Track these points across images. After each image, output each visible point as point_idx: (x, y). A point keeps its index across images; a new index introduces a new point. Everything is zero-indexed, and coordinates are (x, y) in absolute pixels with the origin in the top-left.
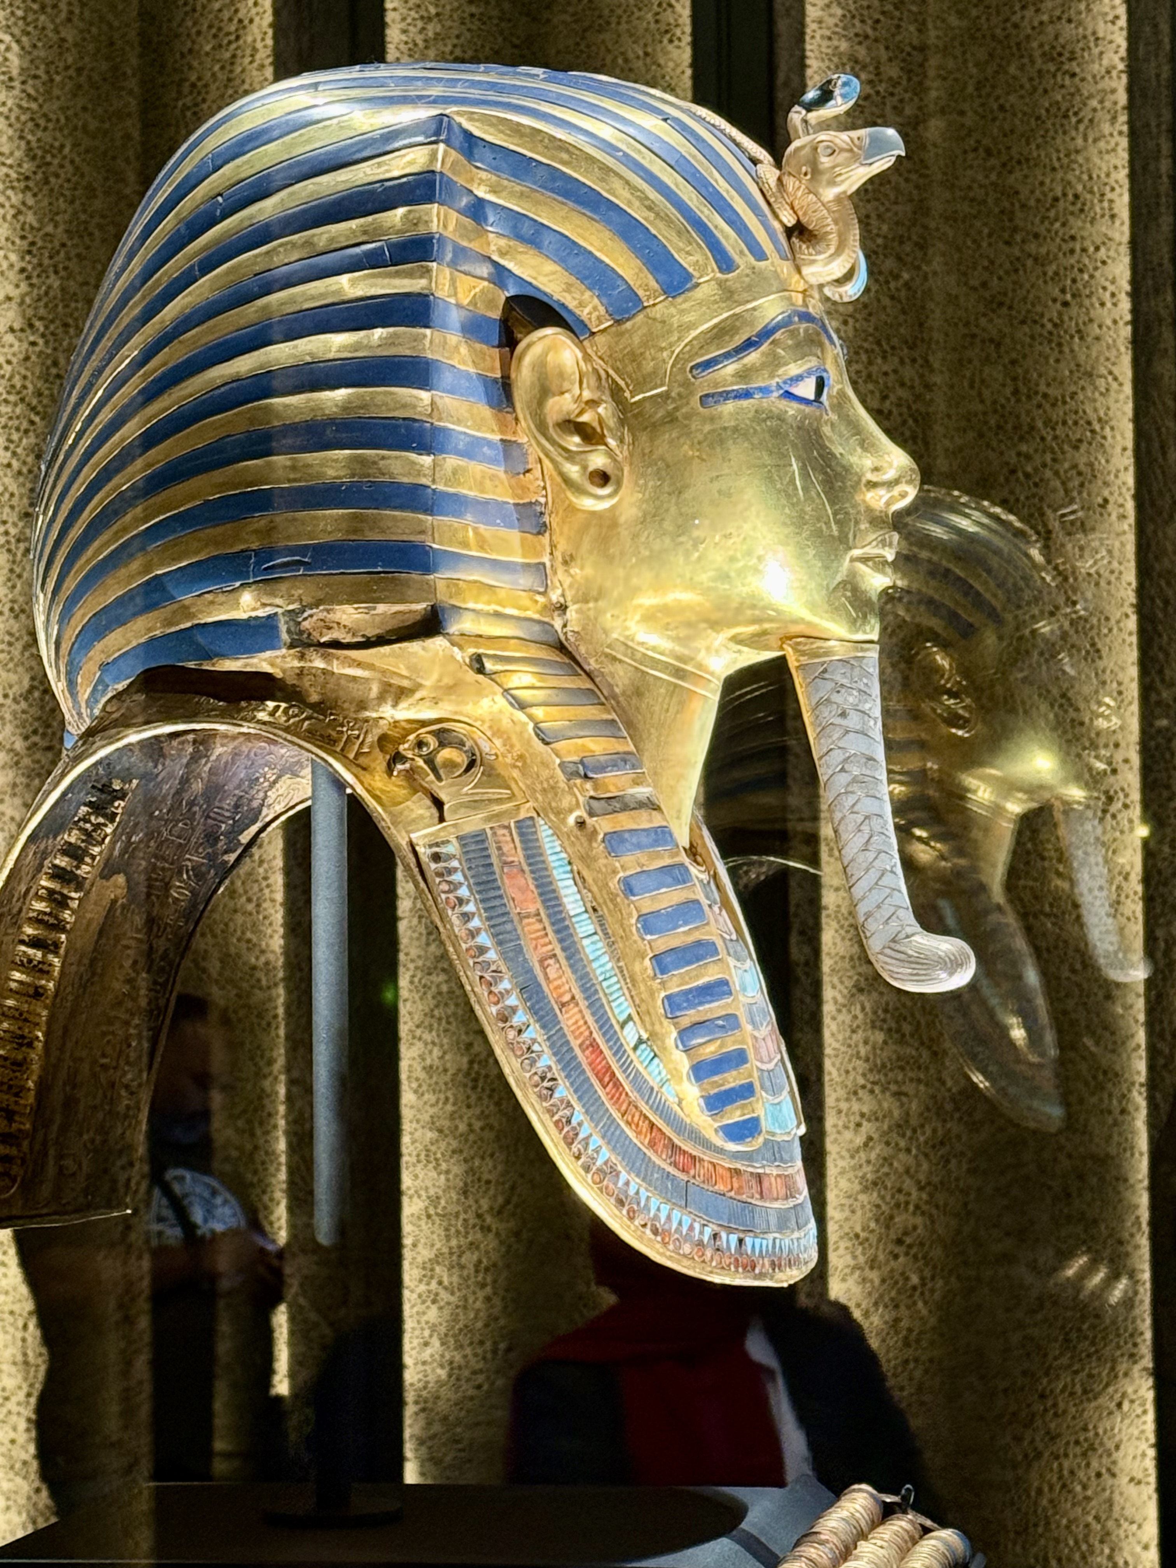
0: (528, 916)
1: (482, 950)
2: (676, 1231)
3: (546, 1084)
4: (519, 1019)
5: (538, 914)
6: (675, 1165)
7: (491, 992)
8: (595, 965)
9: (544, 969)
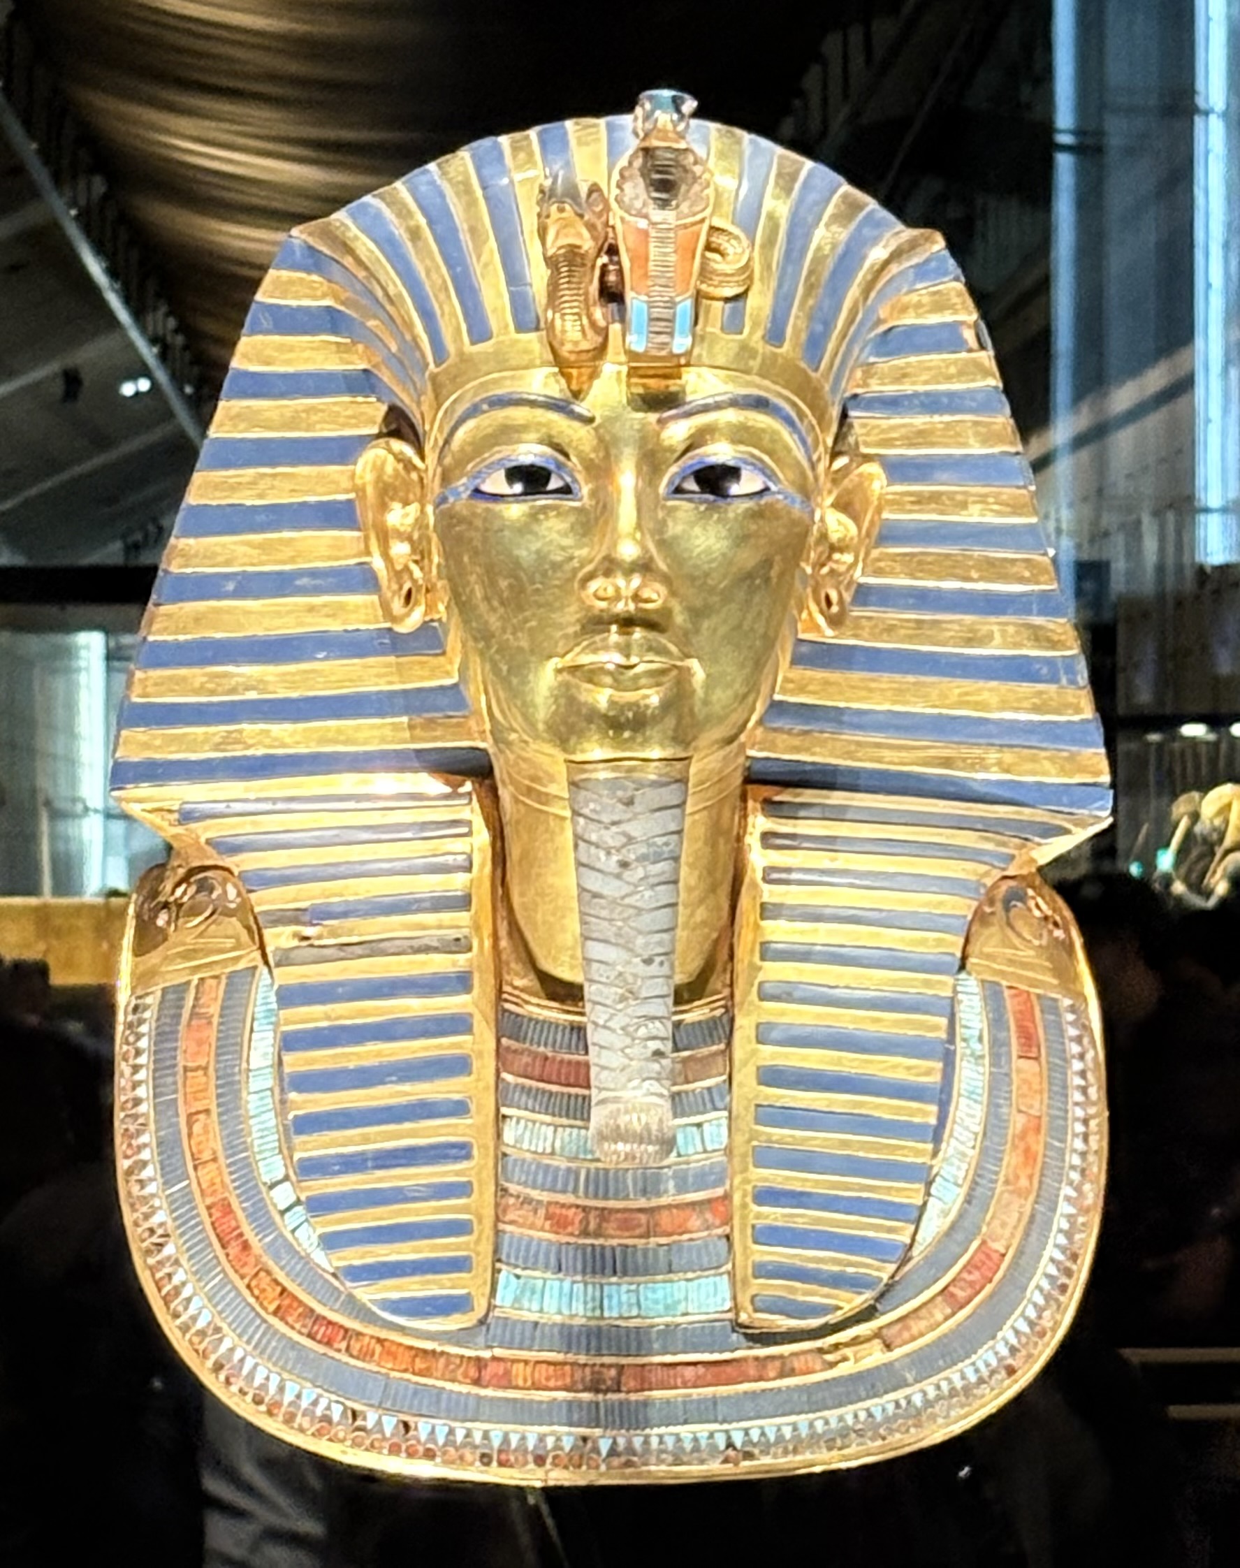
0: (196, 1069)
1: (137, 1102)
2: (291, 1404)
3: (155, 1239)
4: (148, 1172)
5: (205, 1069)
6: (311, 1336)
7: (130, 1145)
8: (252, 1122)
9: (190, 1125)
